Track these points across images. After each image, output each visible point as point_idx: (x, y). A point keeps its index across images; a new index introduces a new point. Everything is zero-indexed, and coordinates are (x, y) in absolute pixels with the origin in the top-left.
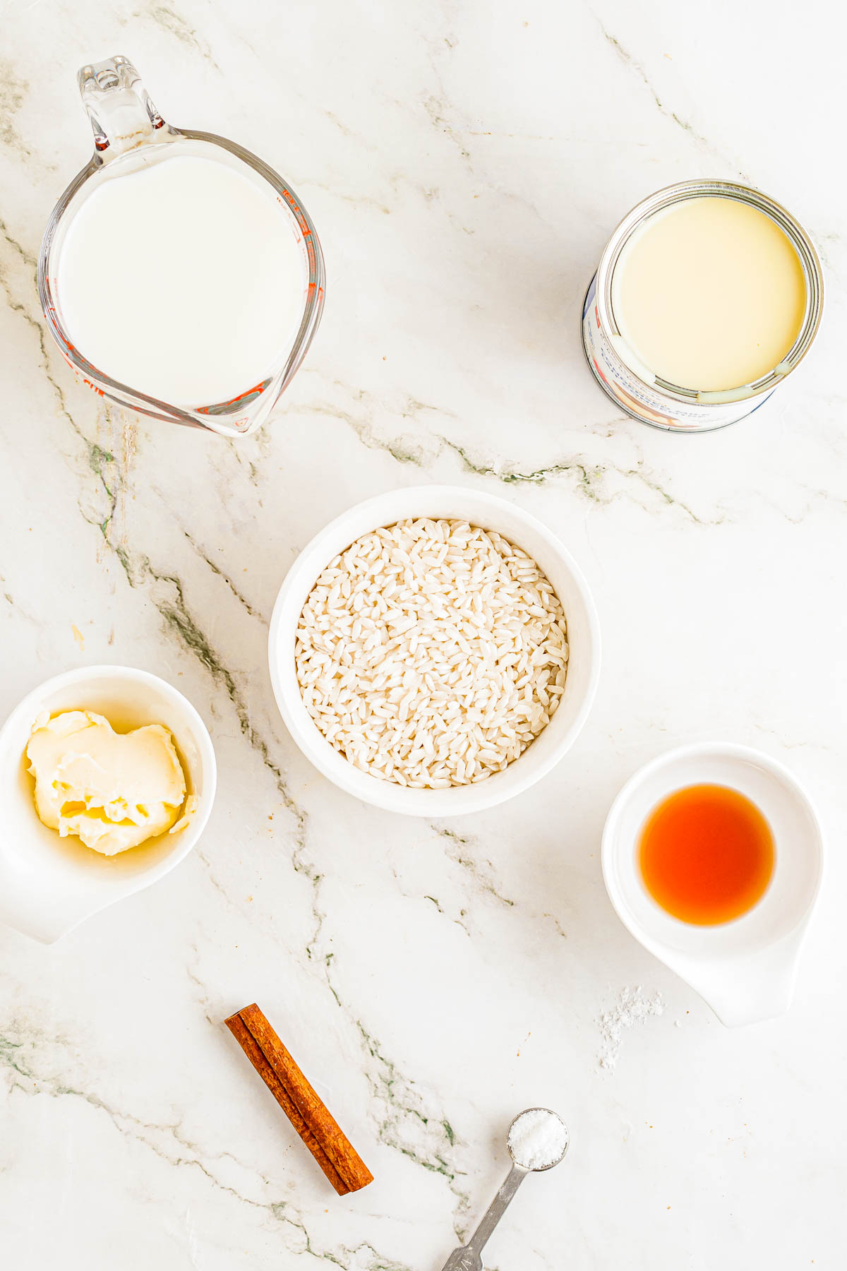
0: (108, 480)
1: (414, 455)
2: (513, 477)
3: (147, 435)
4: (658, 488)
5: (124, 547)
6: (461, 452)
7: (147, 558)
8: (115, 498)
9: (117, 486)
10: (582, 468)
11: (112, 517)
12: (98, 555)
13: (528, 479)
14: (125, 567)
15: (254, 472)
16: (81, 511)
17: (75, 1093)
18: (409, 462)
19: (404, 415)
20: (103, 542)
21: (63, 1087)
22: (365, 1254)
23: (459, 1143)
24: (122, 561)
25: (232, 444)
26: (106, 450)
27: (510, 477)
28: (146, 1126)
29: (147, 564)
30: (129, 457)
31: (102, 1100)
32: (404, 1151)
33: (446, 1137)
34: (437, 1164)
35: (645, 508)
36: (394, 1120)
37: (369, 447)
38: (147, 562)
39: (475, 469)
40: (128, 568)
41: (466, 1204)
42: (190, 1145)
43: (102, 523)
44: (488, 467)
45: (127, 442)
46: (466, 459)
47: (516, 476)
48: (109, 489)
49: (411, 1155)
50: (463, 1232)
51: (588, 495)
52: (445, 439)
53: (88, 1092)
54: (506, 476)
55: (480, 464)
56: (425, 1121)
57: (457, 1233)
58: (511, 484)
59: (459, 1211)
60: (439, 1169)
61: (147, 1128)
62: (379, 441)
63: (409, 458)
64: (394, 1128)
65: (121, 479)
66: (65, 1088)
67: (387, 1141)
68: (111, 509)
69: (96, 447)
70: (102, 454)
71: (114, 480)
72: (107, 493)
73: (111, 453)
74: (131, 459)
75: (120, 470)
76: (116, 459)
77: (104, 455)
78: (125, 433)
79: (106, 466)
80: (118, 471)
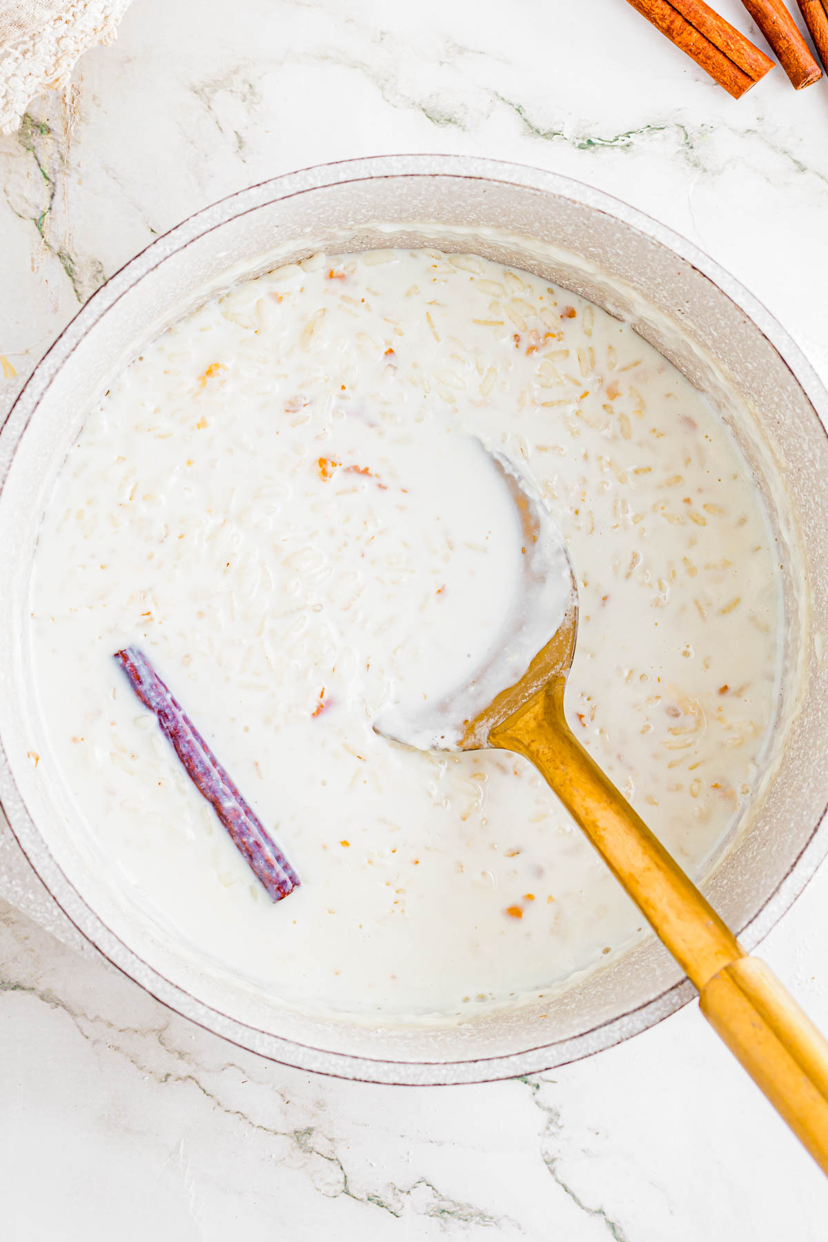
0: (43, 159)
1: (456, 116)
2: (590, 142)
3: (94, 98)
4: (785, 152)
5: (68, 250)
6: (519, 111)
7: (100, 263)
8: (54, 184)
9: (56, 167)
10: (683, 127)
11: (50, 209)
12: (33, 260)
13: (611, 144)
14: (70, 276)
15: (241, 143)
16: (8, 202)
17: (23, 989)
18: (450, 125)
19: (441, 63)
20: (40, 243)
21: (7, 981)
22: (423, 1193)
24: (66, 268)
25: (209, 107)
26: (40, 120)
27: (585, 142)
28: (121, 1031)
29: (100, 272)
30: (72, 128)
31: (60, 998)
35: (768, 180)
37: (395, 107)
38: (100, 269)
39: (539, 133)
40: (75, 277)
41: (556, 1123)
42: (181, 1055)
43: (38, 218)
44: (556, 129)
45: (68, 107)
46: (526, 120)
47: (594, 141)
48: (46, 171)
50: (553, 1160)
51: (691, 164)
52: (496, 94)
53: (42, 988)
54: (581, 141)
55: (545, 127)
57: (546, 1162)
58: (587, 152)
59: (548, 1132)
61: (123, 1033)
62: (409, 98)
63: (450, 120)
65: (62, 158)
66: (9, 983)
68: (48, 199)
69: (26, 115)
70: (35, 125)
71: (52, 159)
72: (42, 176)
73: (47, 123)
74: (74, 130)
75: (60, 145)
76: (53, 130)
77: (38, 126)
78: (65, 96)
79: (40, 140)
80: (58, 147)
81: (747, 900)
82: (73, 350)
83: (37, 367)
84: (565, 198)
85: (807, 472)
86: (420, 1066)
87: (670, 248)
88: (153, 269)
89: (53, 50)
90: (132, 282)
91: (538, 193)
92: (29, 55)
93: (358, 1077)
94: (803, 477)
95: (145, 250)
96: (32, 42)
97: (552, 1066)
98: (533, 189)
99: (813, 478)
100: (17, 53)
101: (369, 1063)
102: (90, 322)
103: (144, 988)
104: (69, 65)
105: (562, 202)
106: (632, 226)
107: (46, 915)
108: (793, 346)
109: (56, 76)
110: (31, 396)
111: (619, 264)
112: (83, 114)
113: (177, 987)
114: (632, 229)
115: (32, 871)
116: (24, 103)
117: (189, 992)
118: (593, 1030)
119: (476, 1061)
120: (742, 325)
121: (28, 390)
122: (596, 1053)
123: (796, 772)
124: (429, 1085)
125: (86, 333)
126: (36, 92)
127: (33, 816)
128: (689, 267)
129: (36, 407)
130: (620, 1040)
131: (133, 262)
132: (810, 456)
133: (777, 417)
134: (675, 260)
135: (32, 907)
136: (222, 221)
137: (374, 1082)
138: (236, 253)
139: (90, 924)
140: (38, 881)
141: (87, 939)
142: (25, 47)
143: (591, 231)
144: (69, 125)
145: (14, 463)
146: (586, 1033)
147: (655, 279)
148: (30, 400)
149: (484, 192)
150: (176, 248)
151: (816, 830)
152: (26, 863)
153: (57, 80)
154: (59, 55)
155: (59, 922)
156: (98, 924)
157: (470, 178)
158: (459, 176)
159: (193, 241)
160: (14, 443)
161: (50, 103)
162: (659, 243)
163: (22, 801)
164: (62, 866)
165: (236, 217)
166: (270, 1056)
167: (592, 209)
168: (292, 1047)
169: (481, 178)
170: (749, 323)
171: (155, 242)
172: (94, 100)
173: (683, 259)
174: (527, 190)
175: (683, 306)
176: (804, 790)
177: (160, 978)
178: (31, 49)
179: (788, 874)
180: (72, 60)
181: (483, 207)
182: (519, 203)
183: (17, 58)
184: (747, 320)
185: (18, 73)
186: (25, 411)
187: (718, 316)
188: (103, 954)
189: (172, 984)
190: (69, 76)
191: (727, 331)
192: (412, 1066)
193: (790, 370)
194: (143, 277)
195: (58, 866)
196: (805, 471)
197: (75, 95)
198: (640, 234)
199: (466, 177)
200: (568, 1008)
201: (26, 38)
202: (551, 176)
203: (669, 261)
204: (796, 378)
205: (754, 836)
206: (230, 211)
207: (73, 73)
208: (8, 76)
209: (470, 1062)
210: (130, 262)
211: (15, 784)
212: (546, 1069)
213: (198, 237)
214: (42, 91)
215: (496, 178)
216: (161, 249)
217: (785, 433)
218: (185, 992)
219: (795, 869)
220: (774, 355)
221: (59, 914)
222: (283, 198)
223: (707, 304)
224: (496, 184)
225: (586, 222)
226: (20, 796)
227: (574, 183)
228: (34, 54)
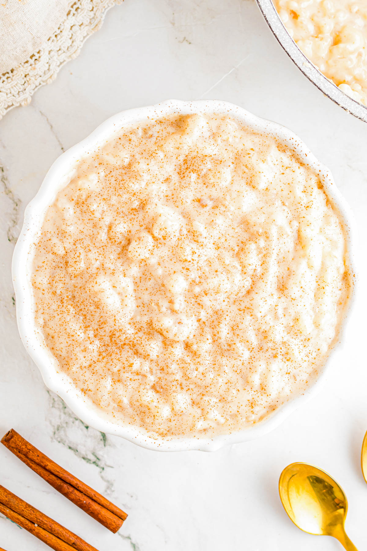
23: (110, 445)
32: (70, 448)
33: (101, 440)
34: (93, 458)
36: (65, 425)
49: (74, 451)
56: (87, 427)
60: (94, 463)
64: (65, 431)
67: (59, 439)
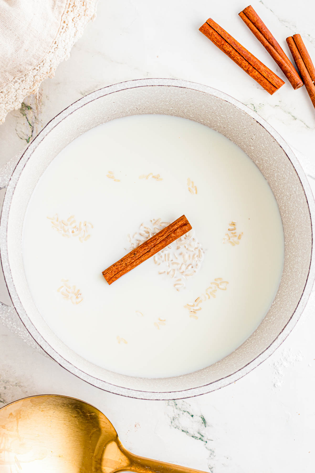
0: (29, 118)
8: (33, 127)
9: (34, 121)
11: (32, 136)
16: (17, 134)
23: (209, 426)
26: (28, 105)
30: (39, 107)
32: (183, 431)
33: (203, 423)
34: (199, 436)
36: (177, 416)
41: (213, 455)
43: (27, 139)
45: (38, 100)
48: (30, 123)
49: (186, 433)
50: (212, 468)
56: (192, 416)
57: (210, 468)
60: (200, 439)
64: (178, 420)
65: (36, 118)
67: (175, 426)
68: (31, 132)
69: (23, 103)
70: (26, 107)
71: (32, 118)
72: (29, 125)
73: (30, 106)
74: (40, 108)
75: (35, 114)
76: (32, 108)
77: (27, 107)
78: (37, 96)
79: (28, 112)
80: (34, 114)
81: (266, 342)
82: (42, 140)
83: (29, 146)
84: (214, 96)
85: (293, 195)
86: (151, 393)
87: (249, 115)
88: (70, 114)
89: (32, 80)
90: (63, 118)
91: (205, 94)
92: (24, 82)
93: (129, 396)
94: (292, 197)
95: (68, 107)
96: (25, 77)
97: (197, 395)
98: (203, 92)
99: (295, 197)
100: (20, 81)
101: (133, 391)
102: (48, 131)
103: (57, 362)
104: (38, 85)
105: (213, 97)
106: (237, 107)
107: (24, 336)
108: (291, 150)
109: (33, 89)
110: (27, 156)
111: (231, 121)
112: (43, 103)
113: (68, 362)
114: (237, 108)
115: (20, 320)
116: (22, 99)
117: (72, 364)
118: (211, 383)
119: (170, 392)
120: (273, 143)
121: (25, 154)
122: (212, 391)
123: (285, 300)
124: (154, 400)
125: (47, 135)
126: (27, 95)
127: (21, 301)
128: (256, 122)
129: (28, 160)
130: (220, 387)
131: (64, 111)
132: (295, 190)
133: (284, 176)
134: (251, 119)
135: (19, 333)
136: (95, 99)
137: (135, 398)
138: (99, 111)
139: (39, 339)
140: (22, 324)
141: (38, 344)
142: (22, 79)
143: (222, 109)
144: (38, 106)
145: (20, 179)
146: (209, 384)
147: (243, 127)
148: (26, 157)
149: (186, 93)
150: (79, 107)
151: (291, 318)
152: (18, 317)
153: (34, 90)
154: (35, 82)
155: (28, 338)
156: (42, 339)
157: (181, 87)
158: (177, 87)
159: (85, 105)
160: (20, 172)
161: (31, 99)
162: (246, 113)
163: (18, 295)
164: (30, 318)
165: (100, 97)
166: (99, 387)
167: (223, 100)
168: (107, 384)
169: (185, 88)
170: (275, 142)
171: (72, 105)
172: (46, 97)
173: (254, 119)
174: (201, 92)
175: (253, 137)
176: (288, 305)
177: (63, 358)
178: (25, 79)
179: (281, 333)
180: (39, 83)
181: (185, 99)
182: (198, 98)
183: (20, 83)
184: (275, 141)
185: (20, 88)
186: (24, 161)
187: (265, 140)
188: (43, 349)
189: (66, 361)
190: (38, 89)
191: (268, 145)
192: (148, 393)
193: (289, 159)
194: (67, 116)
195: (29, 318)
196: (292, 195)
197: (40, 96)
198: (239, 109)
199: (180, 87)
200: (203, 377)
201: (23, 76)
202: (209, 88)
203: (249, 120)
204: (291, 161)
205: (270, 322)
206: (98, 95)
207: (39, 88)
208: (17, 89)
209: (168, 392)
210: (63, 111)
211: (15, 289)
212: (195, 396)
213: (87, 104)
214: (28, 94)
215: (190, 88)
216: (74, 107)
217: (286, 182)
218: (71, 364)
219: (284, 331)
220: (284, 153)
221: (29, 335)
222: (116, 92)
223: (261, 135)
224: (190, 90)
225: (221, 105)
226: (17, 293)
227: (217, 91)
228: (26, 81)
